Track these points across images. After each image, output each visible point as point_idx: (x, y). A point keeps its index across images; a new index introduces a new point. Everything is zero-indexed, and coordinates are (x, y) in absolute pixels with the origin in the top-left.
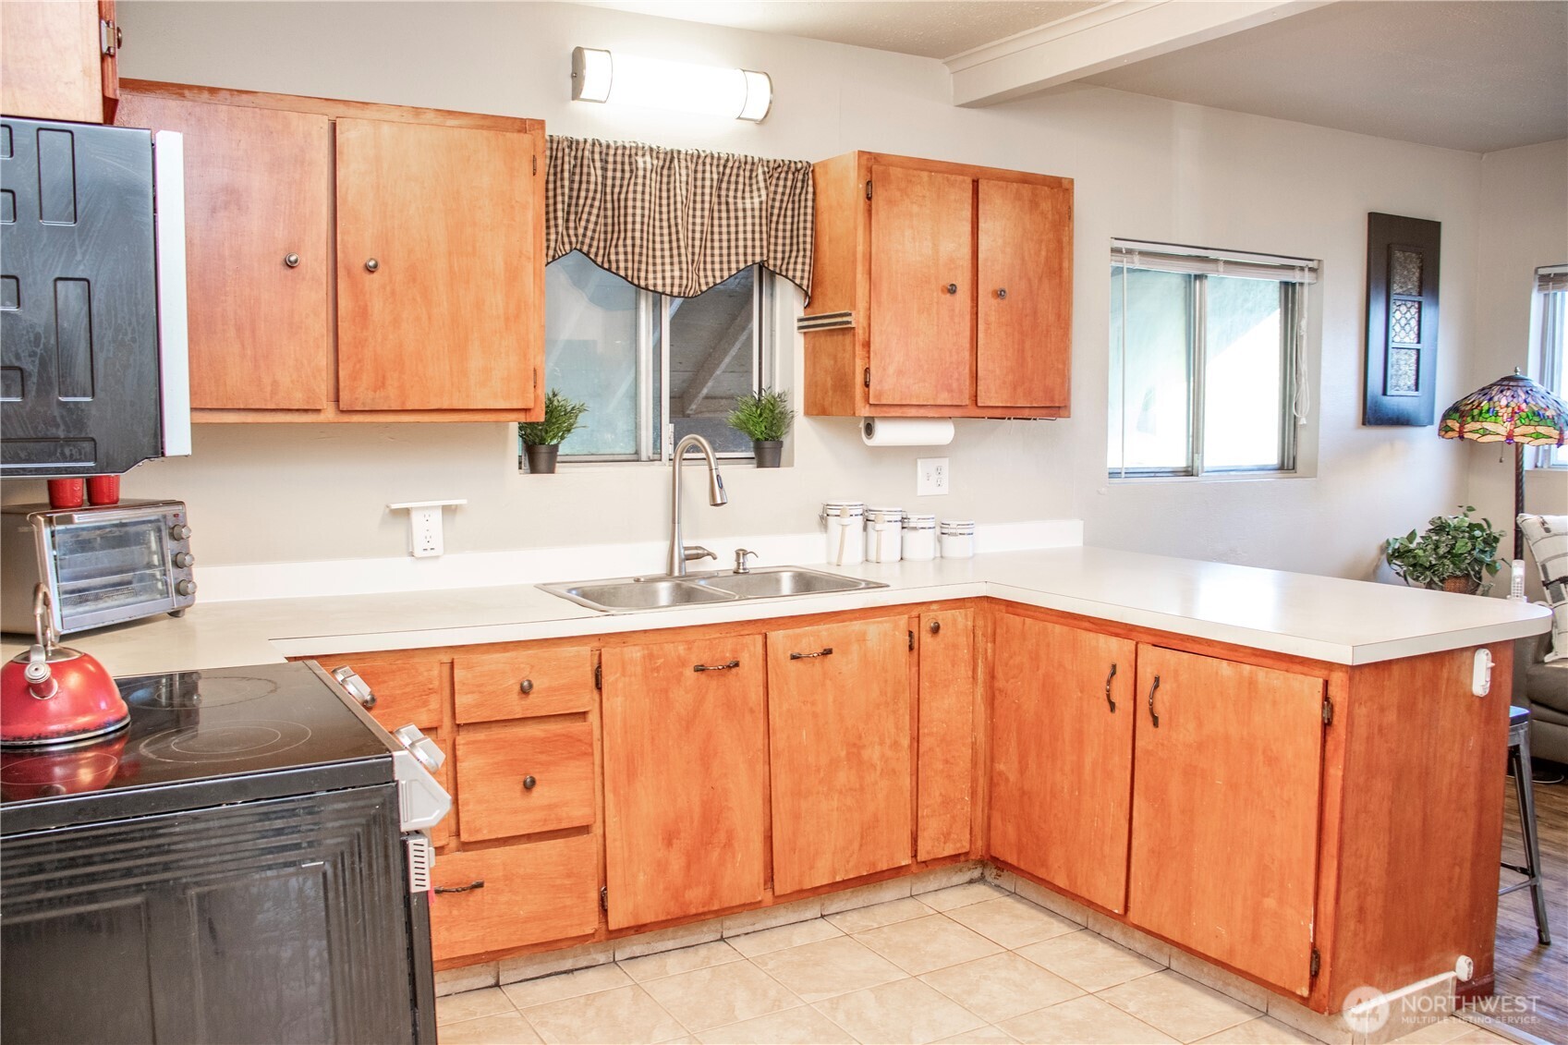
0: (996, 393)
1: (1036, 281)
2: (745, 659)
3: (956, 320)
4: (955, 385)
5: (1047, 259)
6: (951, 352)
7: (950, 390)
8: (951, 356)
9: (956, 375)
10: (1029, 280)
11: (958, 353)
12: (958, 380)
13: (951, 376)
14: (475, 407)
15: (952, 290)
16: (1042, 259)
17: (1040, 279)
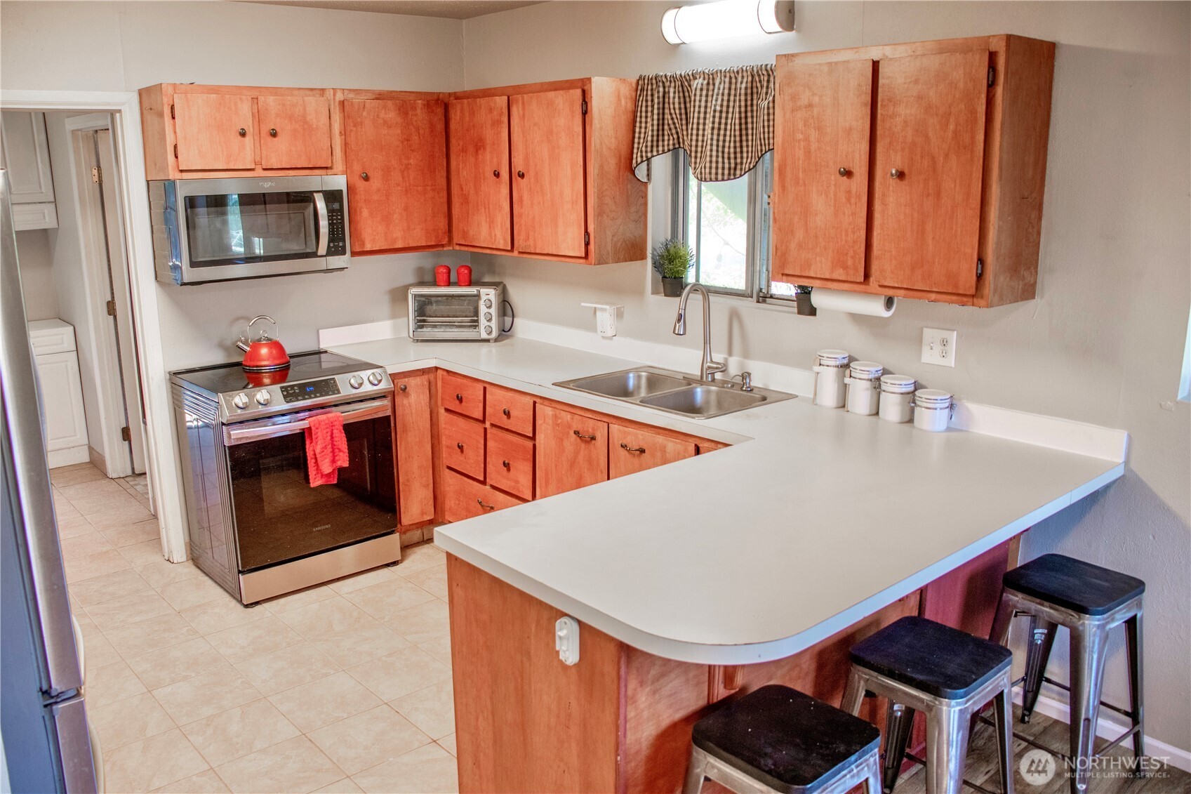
0: (892, 272)
1: (941, 159)
2: (598, 436)
3: (853, 201)
4: (850, 262)
5: (955, 132)
6: (846, 231)
7: (845, 268)
8: (847, 235)
9: (851, 253)
10: (933, 158)
11: (854, 233)
12: (852, 257)
13: (847, 253)
14: (563, 254)
15: (848, 174)
16: (950, 134)
17: (946, 156)
